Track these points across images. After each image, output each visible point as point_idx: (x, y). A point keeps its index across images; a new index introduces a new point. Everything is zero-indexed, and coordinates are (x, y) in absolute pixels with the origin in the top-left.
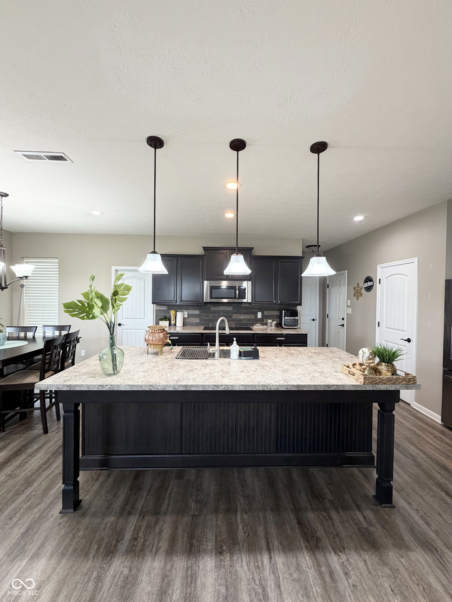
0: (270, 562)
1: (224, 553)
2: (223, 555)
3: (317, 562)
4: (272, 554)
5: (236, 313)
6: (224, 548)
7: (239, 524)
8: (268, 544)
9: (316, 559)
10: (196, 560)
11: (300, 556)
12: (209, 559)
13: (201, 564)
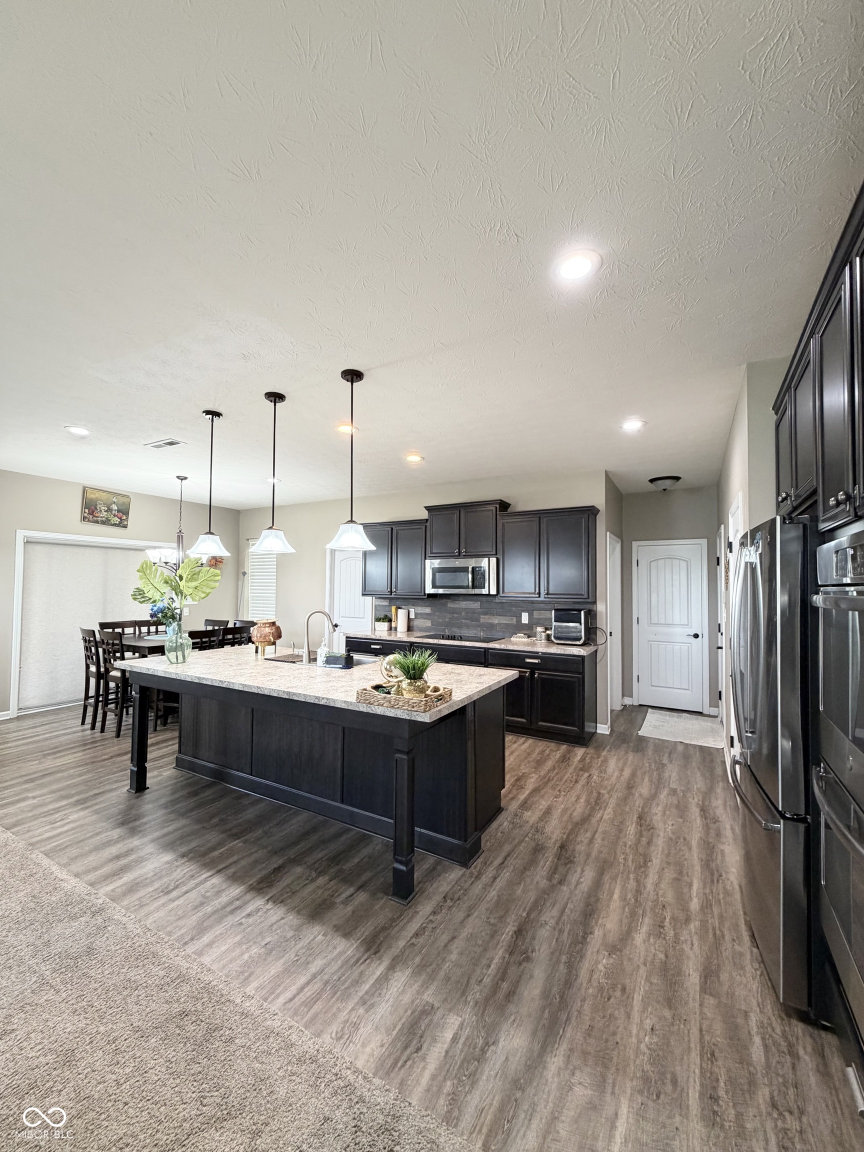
5: (486, 614)
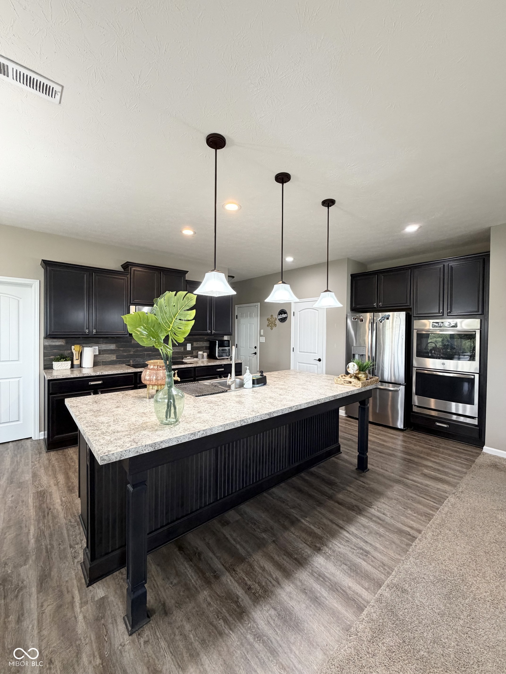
0: (349, 534)
1: (321, 548)
2: (322, 550)
3: (369, 517)
4: (346, 529)
6: (318, 545)
7: (309, 526)
8: (338, 525)
9: (366, 516)
10: (310, 565)
11: (359, 520)
12: (317, 558)
13: (316, 564)
